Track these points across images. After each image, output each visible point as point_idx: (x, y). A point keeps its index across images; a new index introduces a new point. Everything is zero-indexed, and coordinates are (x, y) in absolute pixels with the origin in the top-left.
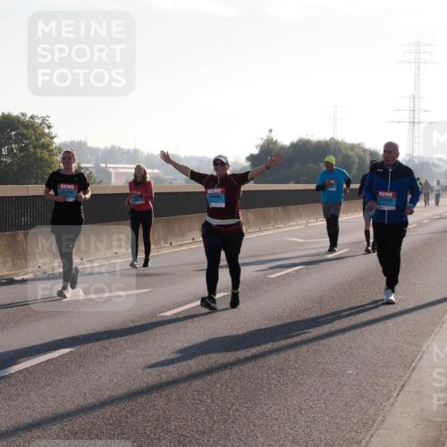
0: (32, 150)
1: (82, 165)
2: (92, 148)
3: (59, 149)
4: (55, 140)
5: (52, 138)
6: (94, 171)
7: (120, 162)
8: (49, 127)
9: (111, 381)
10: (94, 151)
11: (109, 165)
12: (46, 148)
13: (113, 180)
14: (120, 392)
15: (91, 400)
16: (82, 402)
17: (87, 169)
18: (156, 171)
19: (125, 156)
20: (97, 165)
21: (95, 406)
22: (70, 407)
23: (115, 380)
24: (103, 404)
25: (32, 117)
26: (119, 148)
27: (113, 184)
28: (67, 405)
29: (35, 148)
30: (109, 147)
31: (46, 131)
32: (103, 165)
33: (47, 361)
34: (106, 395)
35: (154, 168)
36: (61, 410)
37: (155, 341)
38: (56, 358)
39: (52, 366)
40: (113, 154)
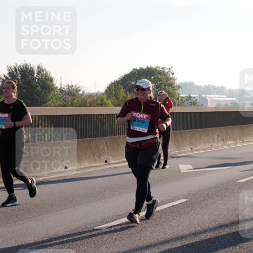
0: (163, 87)
1: (192, 96)
2: (197, 86)
3: (179, 86)
4: (176, 81)
5: (175, 80)
6: (198, 99)
7: (214, 94)
8: (173, 74)
9: (209, 218)
10: (198, 87)
11: (207, 96)
12: (171, 86)
13: (209, 104)
14: (215, 225)
15: (198, 229)
16: (193, 230)
17: (194, 98)
18: (234, 99)
19: (216, 91)
20: (200, 95)
21: (200, 232)
22: (186, 232)
23: (212, 218)
24: (205, 231)
25: (162, 68)
26: (213, 86)
27: (209, 106)
28: (184, 232)
29: (165, 86)
30: (207, 85)
31: (171, 76)
32: (203, 96)
33: (173, 206)
34: (207, 226)
35: (233, 97)
36: (181, 234)
37: (234, 196)
38: (178, 205)
39: (176, 209)
40: (209, 89)
